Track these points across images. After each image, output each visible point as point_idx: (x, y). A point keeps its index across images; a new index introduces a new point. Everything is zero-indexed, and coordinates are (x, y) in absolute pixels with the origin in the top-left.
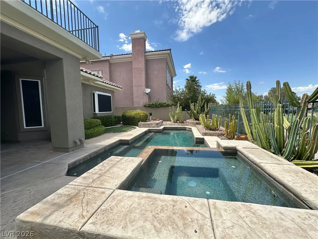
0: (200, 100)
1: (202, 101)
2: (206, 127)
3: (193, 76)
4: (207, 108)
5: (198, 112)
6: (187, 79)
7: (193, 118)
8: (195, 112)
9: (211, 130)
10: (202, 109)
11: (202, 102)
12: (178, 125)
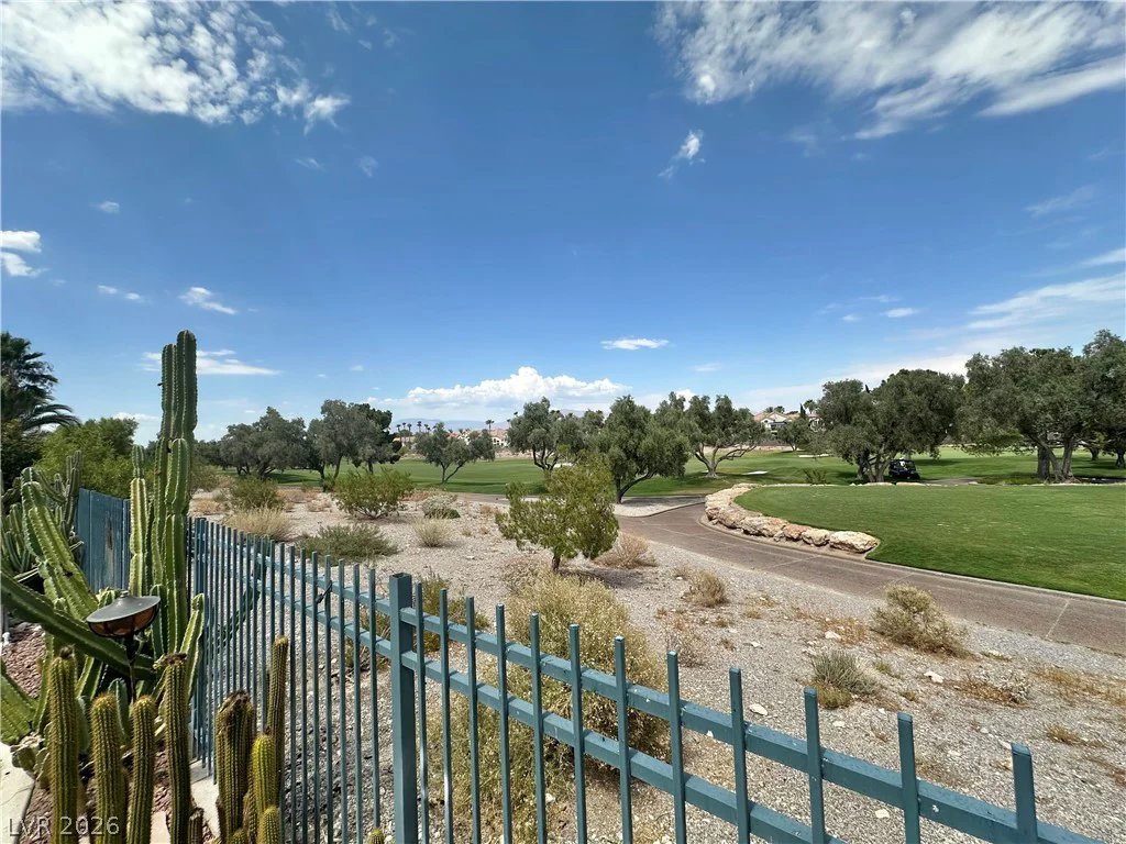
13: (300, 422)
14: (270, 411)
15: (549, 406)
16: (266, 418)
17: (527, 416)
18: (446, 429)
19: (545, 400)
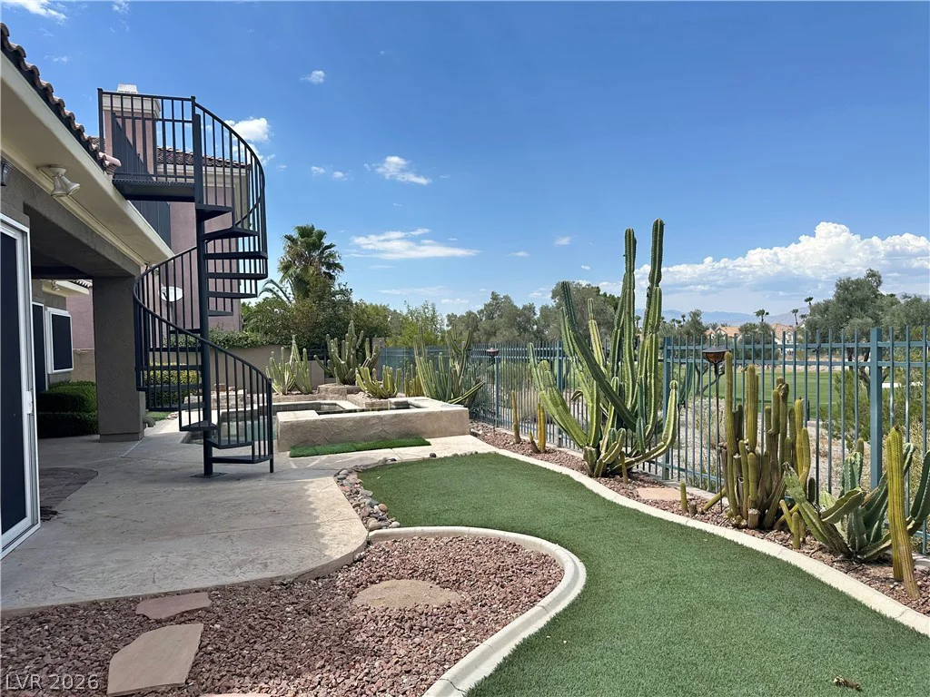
0: (353, 331)
1: (357, 332)
2: (372, 393)
3: (313, 228)
4: (371, 352)
5: (348, 363)
6: (289, 238)
7: (337, 379)
8: (343, 362)
9: (381, 398)
10: (360, 356)
11: (358, 338)
12: (299, 400)
13: (531, 309)
14: (495, 297)
15: (879, 283)
16: (490, 305)
17: (840, 299)
18: (705, 321)
19: (872, 274)
